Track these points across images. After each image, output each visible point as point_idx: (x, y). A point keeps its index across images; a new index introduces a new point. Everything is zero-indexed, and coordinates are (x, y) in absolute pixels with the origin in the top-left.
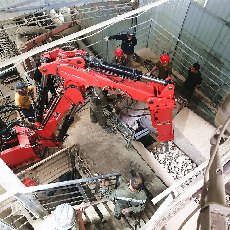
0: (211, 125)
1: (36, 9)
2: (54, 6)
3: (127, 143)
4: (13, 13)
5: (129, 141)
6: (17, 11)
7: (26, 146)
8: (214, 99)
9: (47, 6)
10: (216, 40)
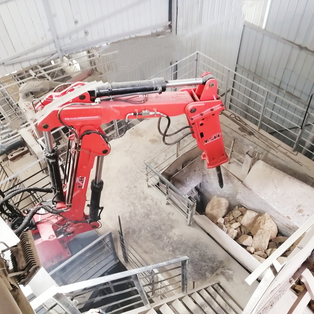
0: (298, 180)
1: (45, 56)
2: (67, 50)
3: (187, 218)
4: (16, 66)
5: (189, 215)
6: (20, 62)
7: (49, 238)
8: (295, 146)
9: (59, 51)
10: (286, 68)
